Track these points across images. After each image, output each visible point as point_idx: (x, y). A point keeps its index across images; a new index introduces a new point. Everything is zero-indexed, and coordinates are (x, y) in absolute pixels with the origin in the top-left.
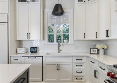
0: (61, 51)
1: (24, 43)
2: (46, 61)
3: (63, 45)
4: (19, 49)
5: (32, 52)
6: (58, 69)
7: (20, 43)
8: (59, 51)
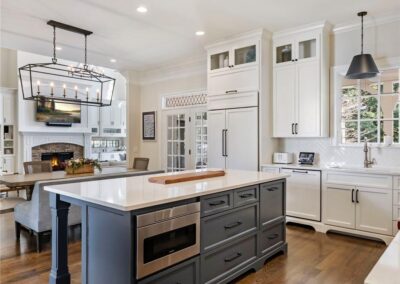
0: (371, 163)
1: (287, 143)
2: (329, 181)
3: (379, 148)
4: (276, 155)
5: (303, 163)
6: (354, 199)
7: (280, 144)
8: (368, 164)
